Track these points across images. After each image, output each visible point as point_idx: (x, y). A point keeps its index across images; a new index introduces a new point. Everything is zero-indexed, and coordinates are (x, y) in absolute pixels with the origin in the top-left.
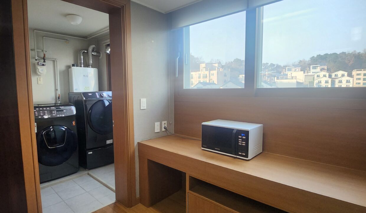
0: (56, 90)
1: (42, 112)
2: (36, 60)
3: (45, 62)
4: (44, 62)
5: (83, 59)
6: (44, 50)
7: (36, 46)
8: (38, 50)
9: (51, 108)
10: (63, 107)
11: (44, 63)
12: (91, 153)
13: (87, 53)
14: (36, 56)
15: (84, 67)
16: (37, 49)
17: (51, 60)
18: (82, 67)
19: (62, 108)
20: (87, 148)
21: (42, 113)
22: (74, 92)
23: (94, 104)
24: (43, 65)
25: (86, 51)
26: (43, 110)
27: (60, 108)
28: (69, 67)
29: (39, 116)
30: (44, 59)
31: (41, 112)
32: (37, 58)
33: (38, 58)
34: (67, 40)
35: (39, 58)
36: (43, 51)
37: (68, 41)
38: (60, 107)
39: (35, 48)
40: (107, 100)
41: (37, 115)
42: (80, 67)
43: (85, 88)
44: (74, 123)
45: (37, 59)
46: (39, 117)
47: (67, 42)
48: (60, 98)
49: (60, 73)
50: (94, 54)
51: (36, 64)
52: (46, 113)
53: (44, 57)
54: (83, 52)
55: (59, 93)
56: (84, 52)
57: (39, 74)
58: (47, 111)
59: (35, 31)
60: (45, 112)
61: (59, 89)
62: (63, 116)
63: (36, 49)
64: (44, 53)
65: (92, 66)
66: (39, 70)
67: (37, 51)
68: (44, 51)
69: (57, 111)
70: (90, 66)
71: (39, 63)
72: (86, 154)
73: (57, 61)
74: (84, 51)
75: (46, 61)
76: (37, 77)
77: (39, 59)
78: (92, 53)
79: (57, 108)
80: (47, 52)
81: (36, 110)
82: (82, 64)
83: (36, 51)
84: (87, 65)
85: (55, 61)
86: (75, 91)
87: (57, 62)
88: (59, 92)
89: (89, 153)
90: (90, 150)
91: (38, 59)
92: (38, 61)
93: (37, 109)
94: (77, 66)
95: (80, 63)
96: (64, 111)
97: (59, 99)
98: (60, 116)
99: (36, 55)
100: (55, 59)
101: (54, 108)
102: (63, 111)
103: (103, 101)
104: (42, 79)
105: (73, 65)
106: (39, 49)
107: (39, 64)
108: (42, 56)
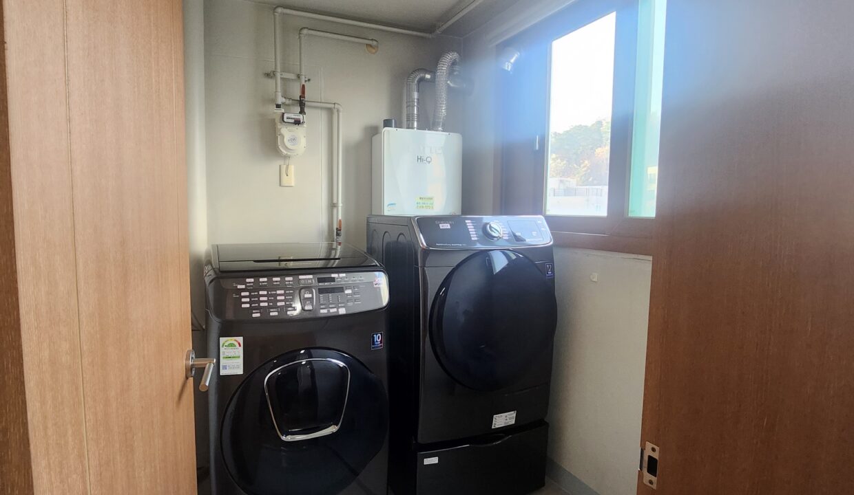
0: (332, 206)
1: (265, 293)
2: (278, 106)
3: (305, 113)
4: (302, 112)
5: (418, 103)
6: (303, 73)
7: (279, 65)
8: (286, 75)
9: (301, 277)
10: (344, 275)
11: (301, 117)
12: (435, 460)
13: (433, 80)
14: (279, 94)
15: (418, 129)
16: (284, 70)
17: (322, 108)
18: (413, 128)
19: (340, 277)
20: (420, 440)
21: (265, 299)
22: (386, 214)
23: (459, 266)
24: (297, 122)
25: (428, 76)
26: (270, 288)
27: (333, 280)
28: (372, 132)
29: (255, 308)
30: (302, 104)
31: (261, 293)
32: (280, 100)
33: (284, 100)
34: (372, 40)
35: (288, 102)
36: (299, 76)
37: (375, 43)
38: (333, 275)
39: (276, 68)
40: (503, 251)
41: (248, 306)
42: (408, 128)
43: (421, 201)
44: (378, 338)
45: (280, 103)
46: (254, 315)
47: (371, 46)
48: (342, 232)
49: (347, 150)
50: (452, 85)
51: (278, 119)
52: (279, 298)
53: (300, 97)
54: (418, 77)
55: (340, 218)
56: (422, 80)
57: (284, 152)
58: (282, 292)
59: (279, 10)
60: (279, 292)
61: (340, 205)
62: (342, 311)
63: (279, 70)
64: (303, 83)
65: (443, 126)
66: (283, 137)
67: (281, 78)
68: (303, 79)
69: (321, 291)
70: (438, 124)
71: (286, 116)
72: (415, 462)
73: (338, 111)
74: (421, 75)
75: (306, 110)
76: (280, 162)
77: (289, 105)
78: (449, 82)
79: (320, 280)
80: (311, 82)
81: (245, 283)
82: (413, 120)
83: (279, 76)
84: (427, 123)
85: (335, 111)
86: (388, 212)
87: (341, 114)
88: (340, 214)
89: (427, 461)
90: (430, 448)
91: (283, 103)
92: (283, 111)
93: (248, 280)
94: (399, 125)
95: (408, 117)
96: (348, 291)
97: (338, 235)
98: (332, 311)
99: (279, 89)
100: (334, 104)
101: (311, 276)
102: (341, 290)
103: (489, 256)
104: (292, 168)
105: (387, 123)
106: (289, 72)
107: (285, 120)
108: (297, 94)
